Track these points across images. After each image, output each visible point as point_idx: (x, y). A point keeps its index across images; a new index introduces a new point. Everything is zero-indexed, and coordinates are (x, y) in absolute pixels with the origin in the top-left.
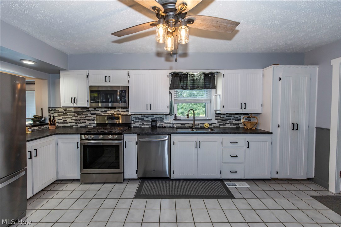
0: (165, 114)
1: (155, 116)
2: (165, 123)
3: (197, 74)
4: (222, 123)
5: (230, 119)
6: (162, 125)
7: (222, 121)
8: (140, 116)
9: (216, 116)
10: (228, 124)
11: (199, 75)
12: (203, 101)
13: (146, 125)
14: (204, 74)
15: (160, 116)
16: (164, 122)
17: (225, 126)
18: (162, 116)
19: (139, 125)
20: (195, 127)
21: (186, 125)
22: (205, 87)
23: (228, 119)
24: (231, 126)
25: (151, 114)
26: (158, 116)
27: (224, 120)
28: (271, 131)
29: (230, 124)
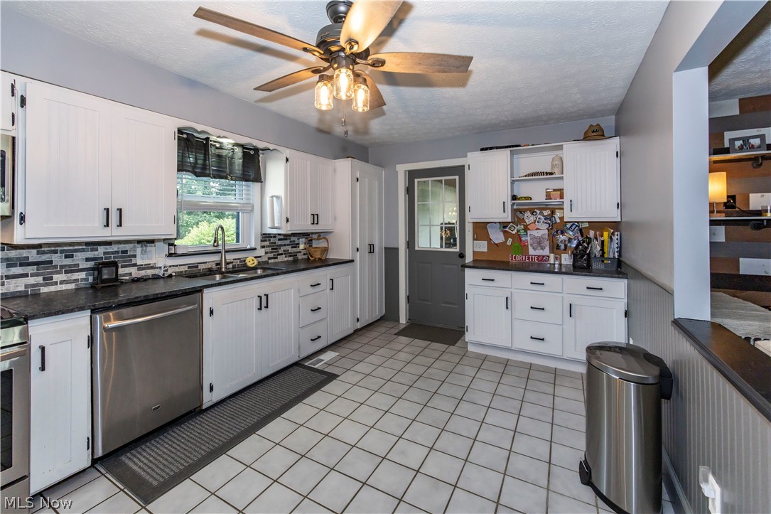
0: (139, 242)
1: (101, 250)
2: (139, 269)
3: (227, 142)
4: (271, 255)
5: (285, 245)
6: (130, 274)
7: (272, 249)
8: (34, 251)
9: (262, 241)
10: (282, 254)
11: (230, 147)
12: (237, 207)
13: (62, 282)
14: (242, 146)
15: (122, 247)
16: (135, 265)
17: (276, 260)
18: (127, 247)
19: (26, 286)
20: (226, 268)
21: (201, 267)
22: (245, 178)
23: (281, 245)
24: (286, 259)
25: (87, 244)
26: (115, 248)
27: (275, 248)
28: (351, 259)
29: (285, 254)
